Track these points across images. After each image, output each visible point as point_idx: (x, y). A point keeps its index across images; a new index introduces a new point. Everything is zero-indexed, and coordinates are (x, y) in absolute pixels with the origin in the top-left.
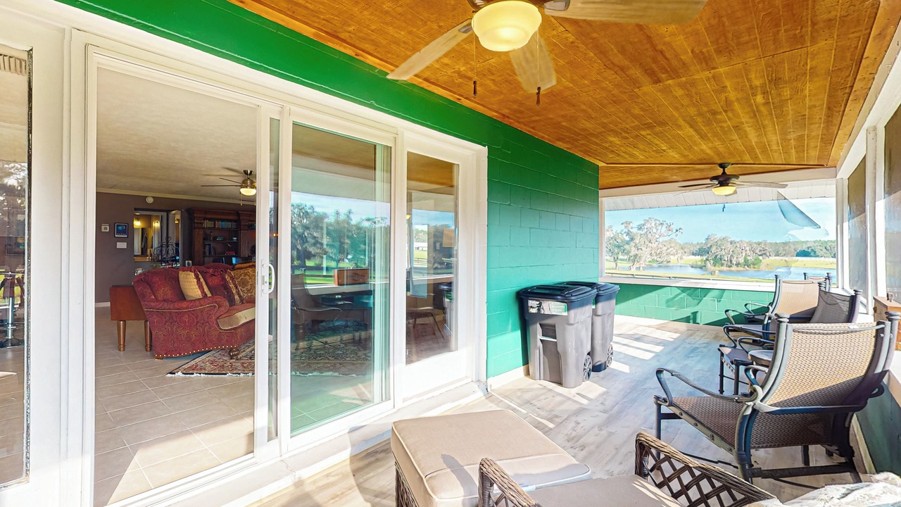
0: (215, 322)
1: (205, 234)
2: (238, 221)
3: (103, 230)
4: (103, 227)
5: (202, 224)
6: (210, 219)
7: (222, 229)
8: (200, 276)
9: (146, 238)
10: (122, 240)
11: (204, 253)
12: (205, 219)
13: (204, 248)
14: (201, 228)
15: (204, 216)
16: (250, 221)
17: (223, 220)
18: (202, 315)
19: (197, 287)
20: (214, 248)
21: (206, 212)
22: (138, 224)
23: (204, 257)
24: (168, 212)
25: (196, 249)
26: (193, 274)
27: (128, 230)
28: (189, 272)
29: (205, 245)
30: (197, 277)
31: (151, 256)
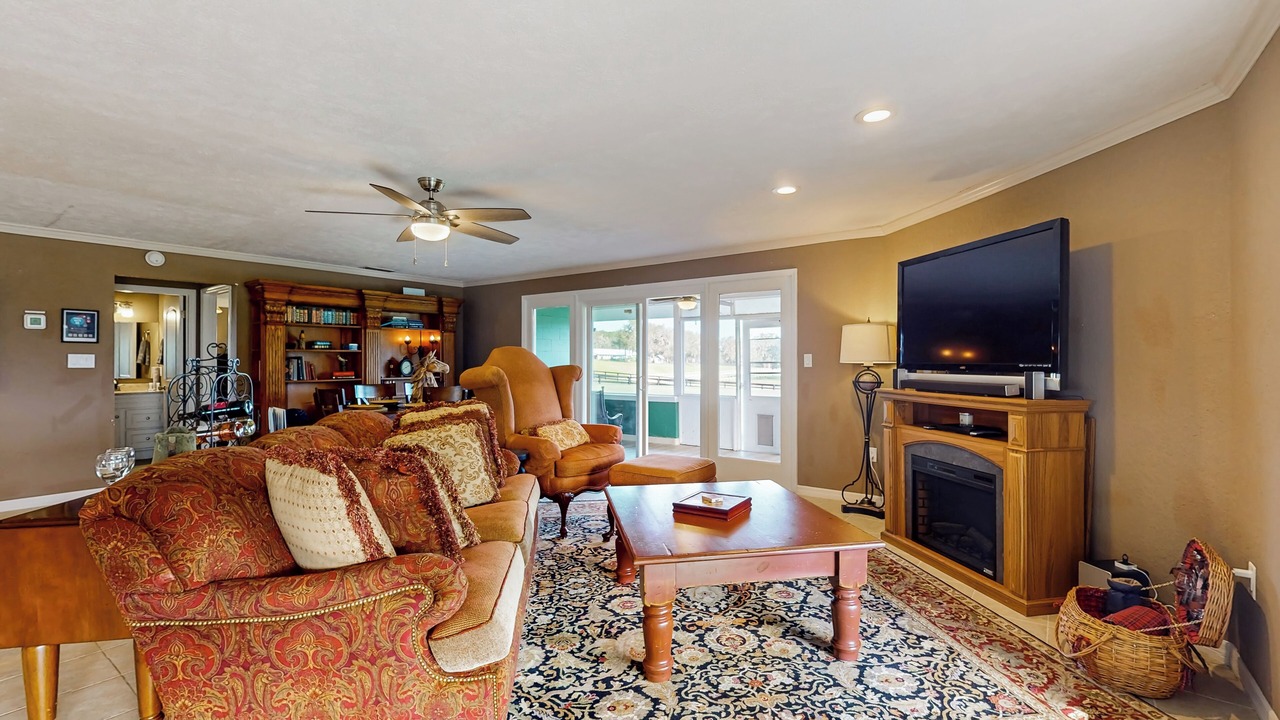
0: (421, 650)
1: (289, 337)
2: (360, 311)
3: (28, 325)
4: (28, 319)
5: (282, 313)
6: (300, 305)
7: (327, 326)
8: (359, 488)
9: (148, 344)
10: (80, 348)
11: (288, 376)
12: (289, 303)
13: (288, 366)
14: (280, 323)
15: (286, 297)
16: (385, 309)
17: (327, 307)
18: (370, 628)
19: (348, 524)
20: (310, 365)
21: (292, 290)
22: (126, 314)
23: (287, 384)
24: (199, 287)
25: (270, 368)
26: (333, 481)
27: (99, 328)
28: (313, 473)
29: (288, 360)
30: (349, 492)
31: (159, 381)
